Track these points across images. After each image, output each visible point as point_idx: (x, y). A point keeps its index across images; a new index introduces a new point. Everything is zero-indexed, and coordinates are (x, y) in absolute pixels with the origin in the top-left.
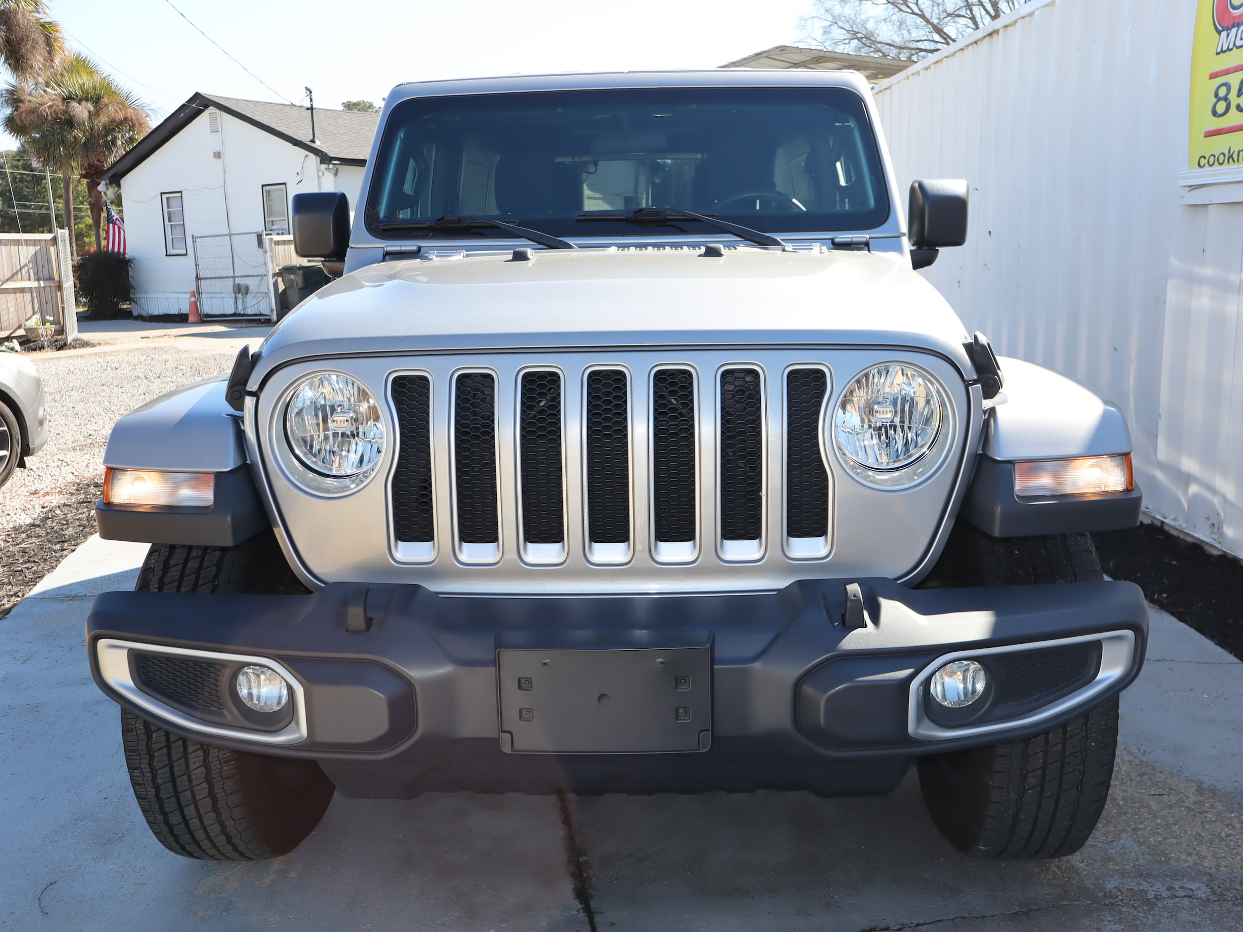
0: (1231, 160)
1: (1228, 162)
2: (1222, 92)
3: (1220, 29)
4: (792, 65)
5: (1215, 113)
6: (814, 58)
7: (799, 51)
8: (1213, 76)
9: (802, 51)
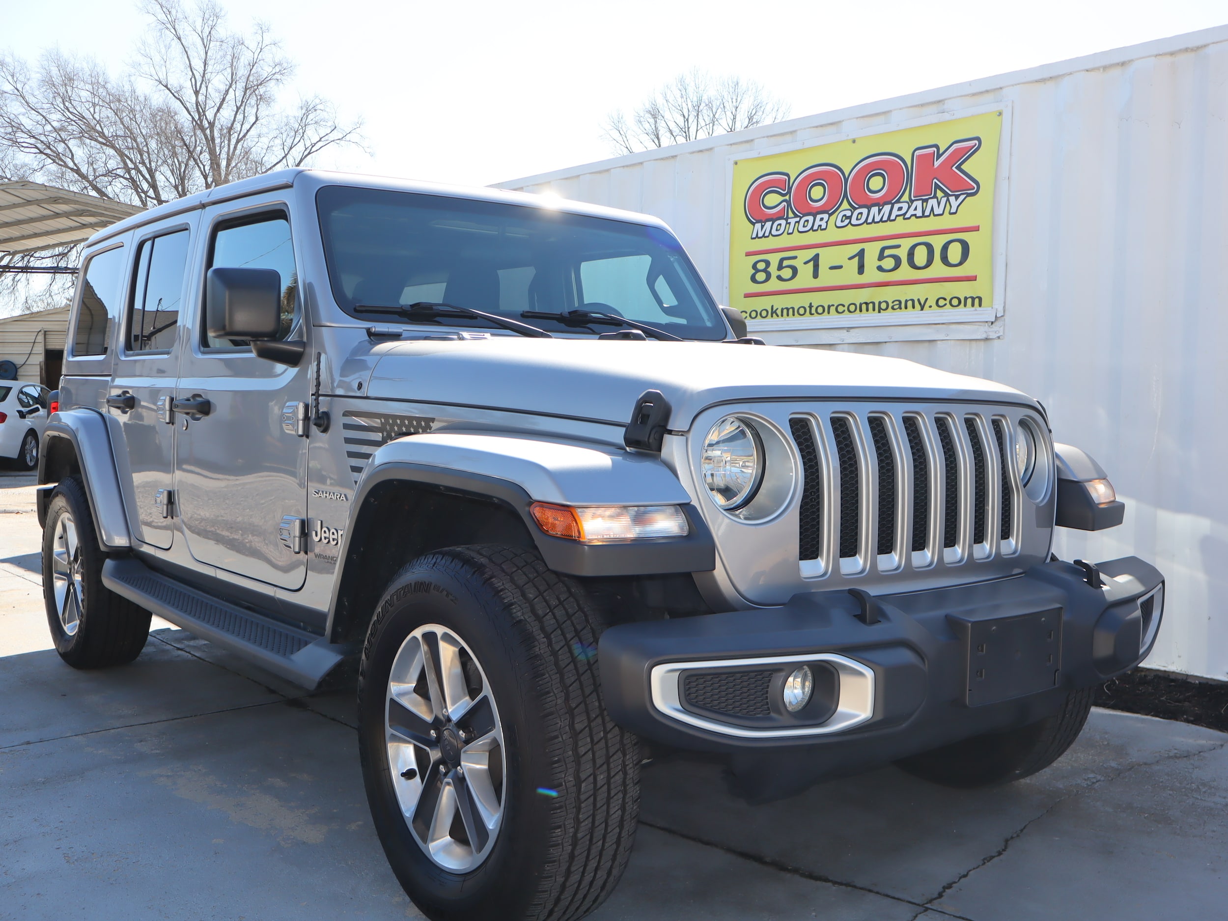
0: (774, 315)
1: (772, 316)
2: (761, 266)
3: (754, 221)
4: (26, 201)
5: (753, 279)
6: (51, 198)
7: (44, 189)
8: (748, 254)
9: (48, 188)
